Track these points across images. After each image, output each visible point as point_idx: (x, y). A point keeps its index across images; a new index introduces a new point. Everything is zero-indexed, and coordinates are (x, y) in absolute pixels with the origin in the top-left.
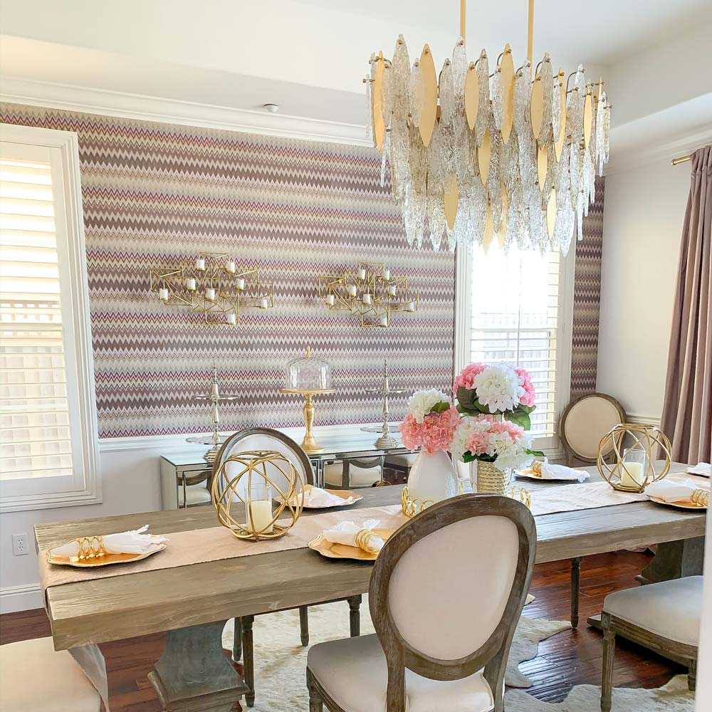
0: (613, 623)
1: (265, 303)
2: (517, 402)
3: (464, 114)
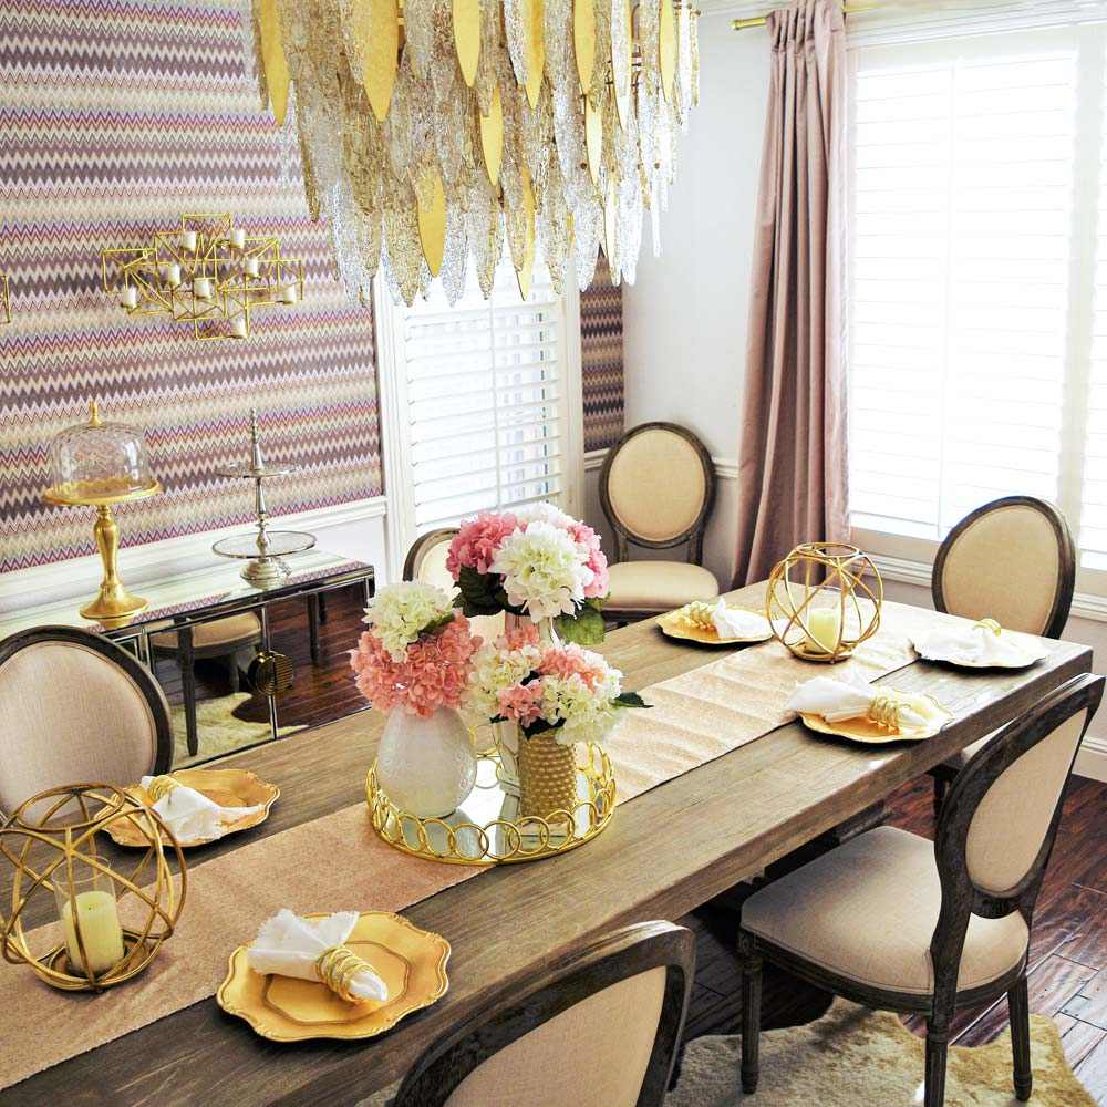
2: (580, 596)
3: (452, 53)
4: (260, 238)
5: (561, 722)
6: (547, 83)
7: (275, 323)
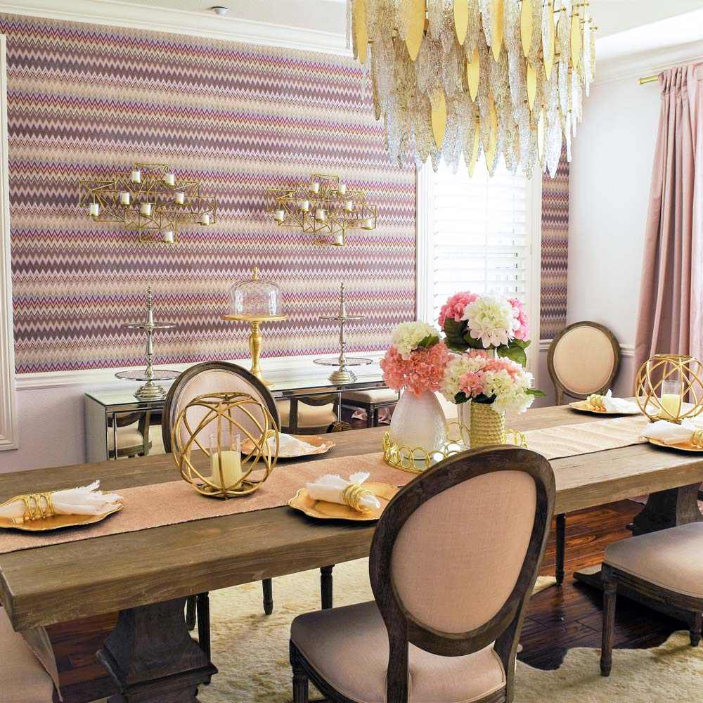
0: (614, 575)
1: (206, 219)
2: (512, 335)
3: (453, 28)
4: (355, 192)
5: (494, 396)
6: (504, 52)
7: (359, 240)
